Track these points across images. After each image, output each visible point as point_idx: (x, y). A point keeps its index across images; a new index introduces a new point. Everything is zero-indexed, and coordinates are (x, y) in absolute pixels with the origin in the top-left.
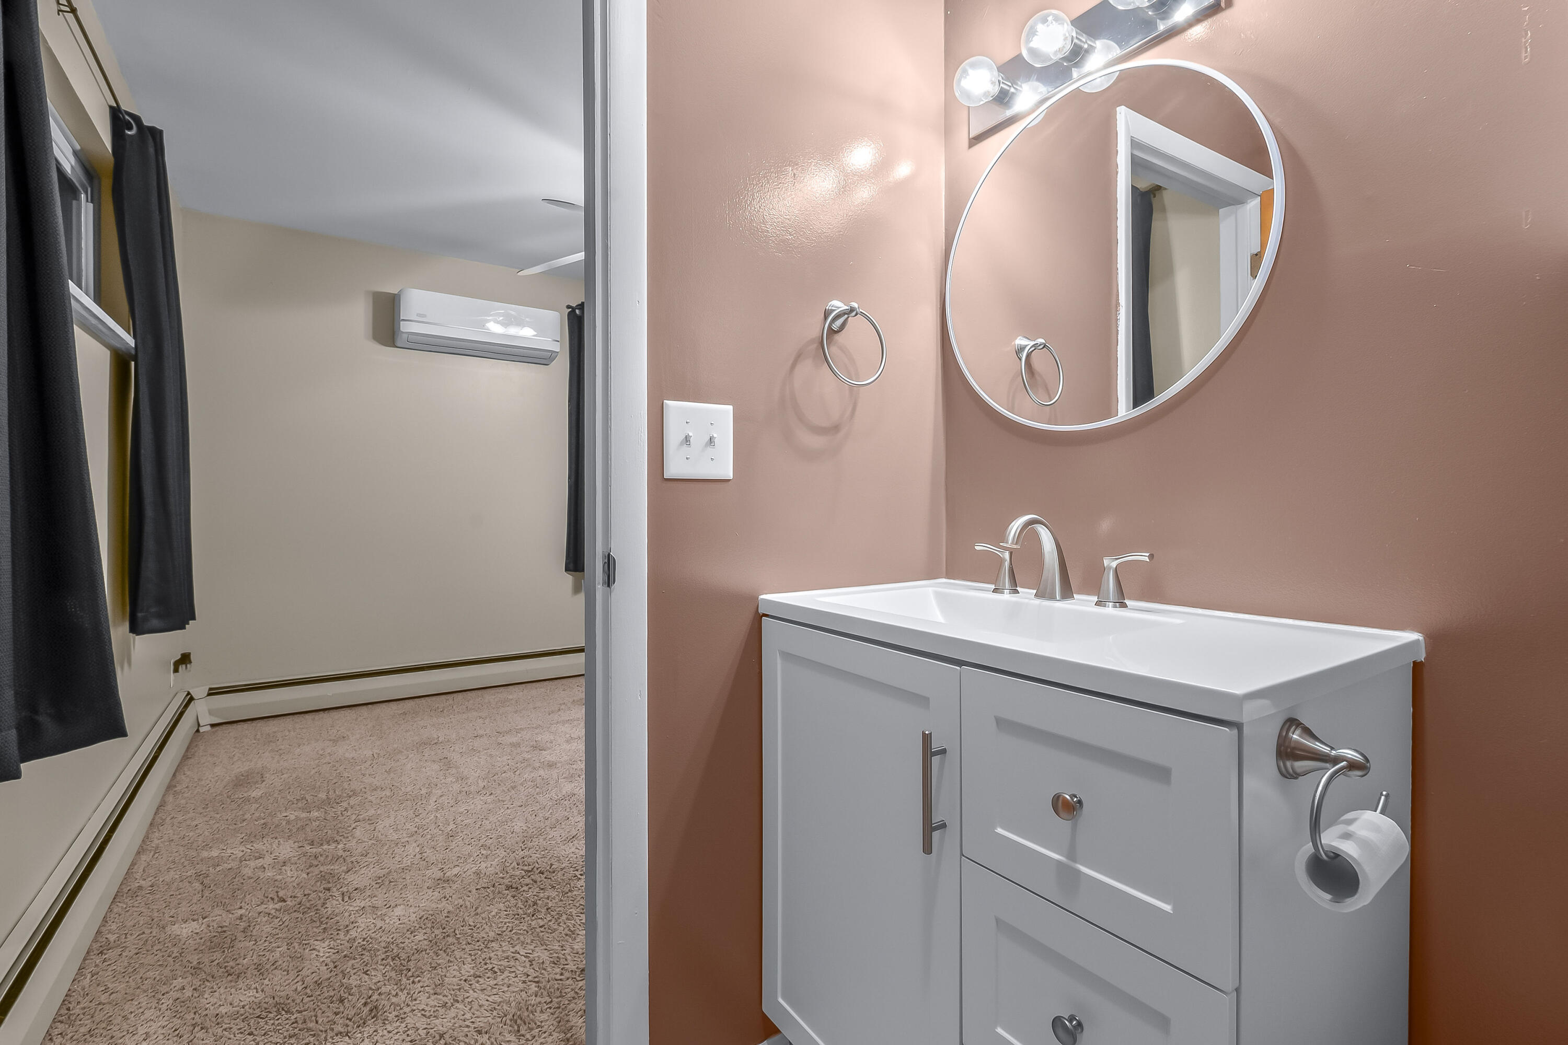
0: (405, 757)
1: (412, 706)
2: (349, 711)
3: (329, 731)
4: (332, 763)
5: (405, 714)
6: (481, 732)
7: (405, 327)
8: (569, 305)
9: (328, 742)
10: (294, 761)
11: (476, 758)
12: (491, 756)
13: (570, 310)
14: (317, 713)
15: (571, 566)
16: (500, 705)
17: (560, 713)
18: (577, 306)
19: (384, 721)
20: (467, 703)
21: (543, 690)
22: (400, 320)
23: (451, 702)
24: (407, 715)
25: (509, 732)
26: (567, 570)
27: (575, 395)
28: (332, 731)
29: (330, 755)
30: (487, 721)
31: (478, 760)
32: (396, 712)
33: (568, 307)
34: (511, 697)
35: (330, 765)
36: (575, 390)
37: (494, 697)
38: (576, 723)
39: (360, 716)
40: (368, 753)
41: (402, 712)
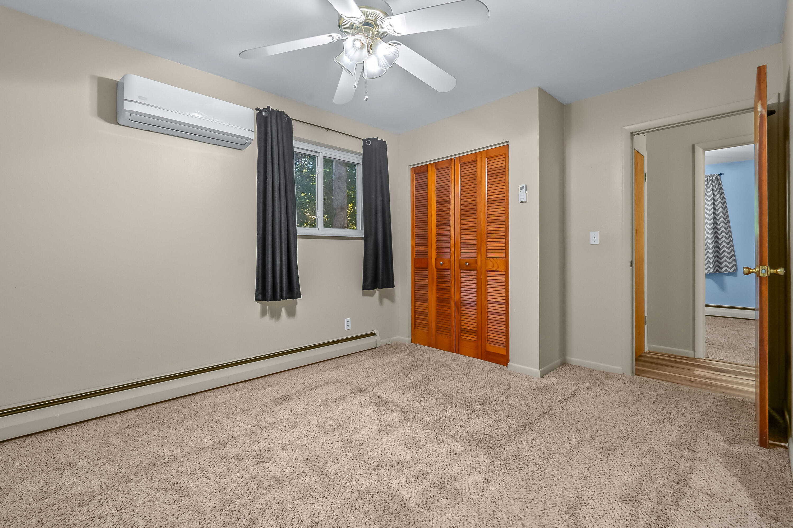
0: (135, 486)
1: (134, 418)
2: (76, 428)
3: (55, 456)
4: (57, 504)
5: (129, 427)
6: (203, 444)
7: (128, 106)
8: (257, 108)
9: (54, 471)
10: (13, 505)
11: (206, 480)
12: (219, 475)
13: (258, 111)
14: (44, 434)
15: (260, 297)
16: (212, 410)
17: (264, 415)
18: (263, 109)
19: (110, 439)
20: (183, 410)
21: (242, 391)
22: (123, 100)
23: (169, 410)
24: (131, 429)
25: (227, 442)
26: (257, 299)
27: (262, 174)
28: (59, 455)
29: (55, 491)
30: (205, 430)
31: (208, 481)
32: (121, 425)
33: (257, 109)
34: (218, 401)
35: (55, 507)
36: (262, 171)
37: (204, 402)
38: (281, 425)
39: (87, 433)
40: (96, 484)
41: (126, 426)
